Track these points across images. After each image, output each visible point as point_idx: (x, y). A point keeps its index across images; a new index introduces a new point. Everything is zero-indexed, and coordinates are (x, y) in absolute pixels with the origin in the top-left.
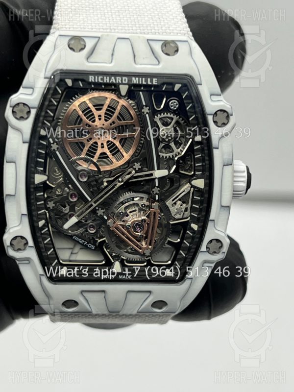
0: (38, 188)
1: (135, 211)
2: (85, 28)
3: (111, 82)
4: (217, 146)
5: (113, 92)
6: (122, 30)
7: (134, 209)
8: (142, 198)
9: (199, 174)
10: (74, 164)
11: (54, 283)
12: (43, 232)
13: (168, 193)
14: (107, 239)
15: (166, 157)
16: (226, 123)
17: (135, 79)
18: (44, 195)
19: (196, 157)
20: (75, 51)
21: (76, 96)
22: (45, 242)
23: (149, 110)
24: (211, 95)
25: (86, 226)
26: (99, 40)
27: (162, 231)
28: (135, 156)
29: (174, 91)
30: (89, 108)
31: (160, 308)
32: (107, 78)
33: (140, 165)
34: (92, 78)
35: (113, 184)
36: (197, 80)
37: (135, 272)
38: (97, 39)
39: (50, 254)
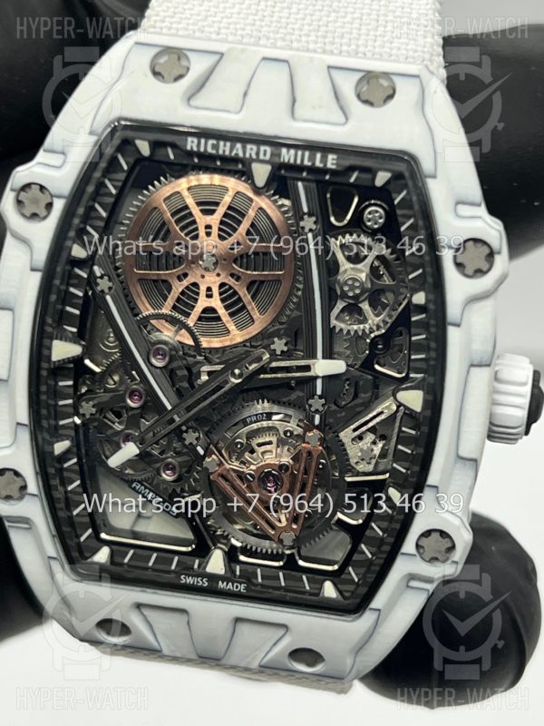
0: (60, 369)
1: (270, 443)
3: (233, 154)
4: (458, 321)
5: (242, 176)
6: (284, 40)
7: (267, 439)
8: (287, 418)
9: (417, 378)
10: (145, 327)
12: (65, 465)
13: (343, 414)
15: (349, 332)
16: (485, 269)
17: (288, 151)
18: (74, 386)
19: (414, 338)
20: (165, 79)
21: (162, 179)
22: (69, 488)
23: (315, 223)
25: (158, 465)
26: (220, 59)
29: (375, 187)
30: (186, 207)
31: (310, 665)
32: (225, 145)
33: (286, 344)
34: (192, 142)
35: (221, 379)
36: (426, 165)
37: (257, 578)
38: (216, 57)
39: (77, 515)
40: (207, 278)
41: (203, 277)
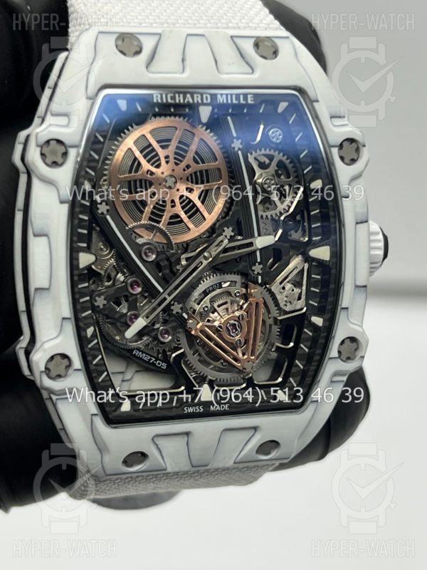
0: (82, 275)
1: (226, 303)
2: (130, 23)
3: (186, 102)
5: (185, 118)
7: (223, 301)
8: (234, 283)
9: (317, 240)
10: (132, 235)
11: (112, 426)
12: (89, 346)
16: (355, 158)
17: (222, 96)
18: (89, 287)
19: (312, 213)
20: (127, 55)
21: (130, 128)
22: (95, 362)
23: (241, 144)
24: (332, 117)
26: (160, 38)
29: (278, 114)
30: (150, 145)
31: (268, 454)
32: (179, 97)
33: (232, 231)
34: (157, 96)
35: (197, 261)
36: (311, 94)
38: (158, 37)
39: (102, 381)
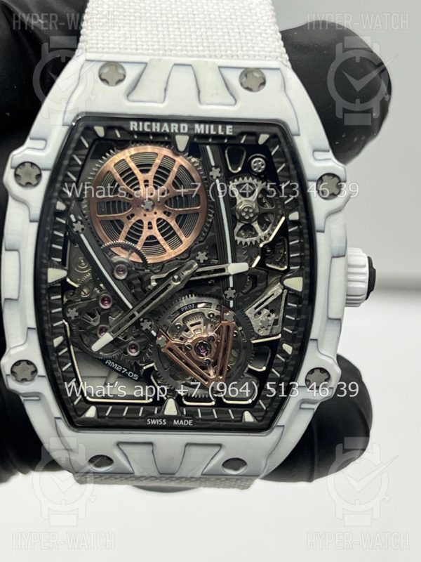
0: (52, 289)
1: (199, 323)
2: (126, 49)
3: (162, 131)
4: (322, 229)
5: (166, 145)
6: (182, 50)
7: (197, 321)
8: (209, 305)
9: (295, 270)
10: (107, 253)
11: (76, 430)
12: (60, 354)
13: (248, 298)
14: (156, 364)
15: (246, 243)
16: (336, 193)
17: (200, 126)
18: (62, 299)
19: (291, 243)
20: (110, 83)
21: (111, 151)
22: (64, 369)
23: (220, 172)
24: (314, 151)
25: (125, 346)
26: (145, 67)
27: (239, 354)
28: (200, 242)
29: (259, 145)
30: (130, 169)
31: (236, 469)
32: (156, 125)
33: (206, 256)
34: (134, 125)
35: (165, 283)
36: (293, 128)
37: (198, 415)
38: (143, 66)
39: (71, 387)
40: (148, 216)
41: (145, 215)
